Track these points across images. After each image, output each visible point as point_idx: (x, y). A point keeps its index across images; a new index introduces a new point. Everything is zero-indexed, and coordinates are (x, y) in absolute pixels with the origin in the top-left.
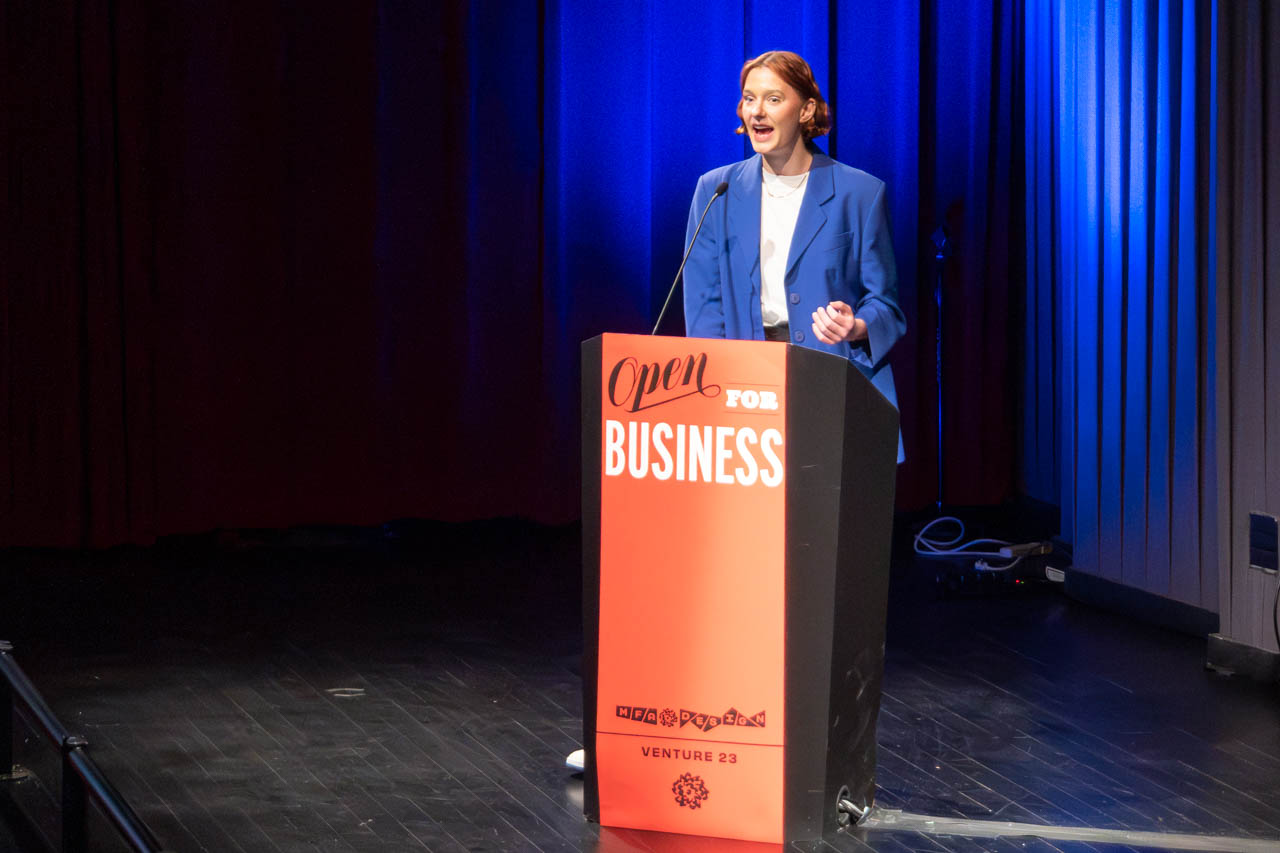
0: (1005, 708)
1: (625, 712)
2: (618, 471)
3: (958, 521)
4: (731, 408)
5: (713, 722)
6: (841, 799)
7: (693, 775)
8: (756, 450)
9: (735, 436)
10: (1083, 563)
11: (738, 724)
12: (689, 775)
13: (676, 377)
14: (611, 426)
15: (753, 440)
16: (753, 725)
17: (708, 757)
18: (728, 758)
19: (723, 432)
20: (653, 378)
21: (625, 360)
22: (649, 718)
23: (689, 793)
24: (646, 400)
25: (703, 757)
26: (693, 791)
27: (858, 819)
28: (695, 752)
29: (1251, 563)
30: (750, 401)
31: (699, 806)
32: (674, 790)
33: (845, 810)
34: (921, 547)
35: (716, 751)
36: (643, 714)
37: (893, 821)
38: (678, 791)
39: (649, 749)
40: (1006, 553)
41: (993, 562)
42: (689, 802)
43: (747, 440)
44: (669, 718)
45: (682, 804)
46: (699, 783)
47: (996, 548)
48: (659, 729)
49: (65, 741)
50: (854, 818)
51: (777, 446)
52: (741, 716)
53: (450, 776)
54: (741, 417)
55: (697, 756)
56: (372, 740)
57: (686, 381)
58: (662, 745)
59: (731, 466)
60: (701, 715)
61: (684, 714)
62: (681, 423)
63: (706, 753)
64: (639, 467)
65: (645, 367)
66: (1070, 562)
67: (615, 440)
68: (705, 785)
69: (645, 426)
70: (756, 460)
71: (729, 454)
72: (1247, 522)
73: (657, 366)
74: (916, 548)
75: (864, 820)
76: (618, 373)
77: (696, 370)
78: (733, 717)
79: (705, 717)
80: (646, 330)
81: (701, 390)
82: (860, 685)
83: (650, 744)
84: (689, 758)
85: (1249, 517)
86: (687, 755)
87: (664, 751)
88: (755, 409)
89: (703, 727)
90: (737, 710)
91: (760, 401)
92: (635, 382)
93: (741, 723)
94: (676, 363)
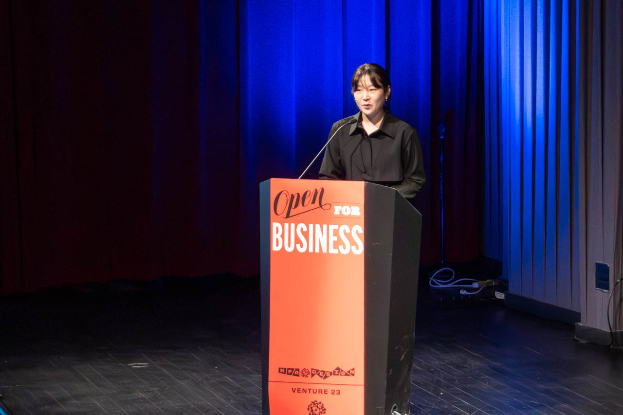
0: (475, 363)
1: (283, 371)
2: (279, 248)
3: (451, 270)
4: (337, 215)
5: (328, 374)
6: (393, 411)
7: (318, 401)
8: (349, 236)
9: (339, 229)
10: (514, 289)
11: (341, 375)
12: (316, 401)
13: (308, 200)
14: (275, 225)
15: (348, 231)
16: (348, 375)
17: (326, 392)
18: (336, 392)
19: (333, 227)
20: (297, 200)
21: (282, 192)
22: (296, 373)
23: (316, 410)
24: (293, 212)
25: (323, 392)
26: (318, 409)
28: (319, 390)
29: (597, 287)
30: (346, 212)
32: (308, 409)
34: (433, 283)
35: (330, 389)
36: (292, 371)
39: (295, 389)
40: (476, 285)
41: (468, 290)
43: (345, 231)
44: (306, 373)
46: (321, 405)
47: (470, 283)
48: (301, 379)
51: (360, 234)
52: (342, 371)
53: (193, 406)
54: (341, 220)
55: (320, 392)
56: (152, 389)
57: (313, 202)
58: (302, 386)
60: (322, 371)
61: (313, 371)
62: (311, 223)
63: (325, 390)
64: (289, 246)
65: (292, 195)
66: (508, 290)
67: (277, 232)
68: (324, 406)
69: (293, 225)
70: (349, 241)
71: (335, 238)
72: (594, 267)
73: (298, 194)
74: (430, 284)
76: (278, 199)
77: (318, 196)
78: (338, 371)
79: (324, 372)
81: (321, 206)
82: (403, 354)
83: (296, 386)
84: (316, 393)
85: (594, 264)
86: (315, 391)
87: (303, 389)
88: (349, 215)
89: (323, 377)
90: (340, 367)
91: (351, 211)
92: (287, 202)
93: (342, 374)
94: (309, 192)
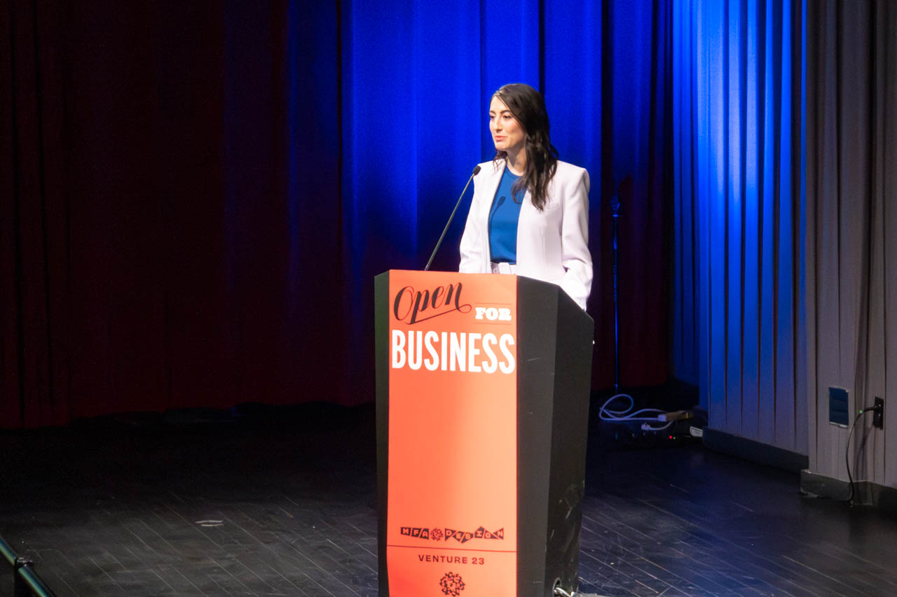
1: (407, 531)
2: (400, 365)
3: (629, 397)
4: (480, 320)
5: (468, 536)
6: (556, 587)
7: (454, 574)
8: (496, 348)
9: (482, 339)
10: (715, 424)
11: (485, 537)
12: (452, 573)
13: (441, 299)
14: (396, 334)
16: (495, 538)
17: (464, 560)
18: (478, 561)
19: (474, 336)
20: (425, 300)
21: (405, 288)
22: (424, 535)
23: (451, 585)
24: (420, 316)
25: (461, 560)
26: (454, 584)
28: (456, 558)
29: (831, 420)
30: (492, 313)
31: (458, 594)
32: (441, 584)
33: (558, 594)
34: (604, 415)
35: (470, 556)
36: (419, 532)
38: (443, 584)
39: (423, 556)
40: (662, 418)
41: (653, 424)
42: (451, 592)
43: (490, 342)
44: (437, 534)
45: (447, 593)
46: (459, 578)
47: (655, 415)
48: (431, 542)
49: (16, 561)
51: (511, 346)
52: (487, 532)
53: (284, 578)
54: (485, 326)
55: (457, 560)
56: (229, 555)
57: (448, 302)
58: (432, 553)
60: (459, 532)
61: (447, 531)
62: (444, 331)
63: (463, 558)
64: (415, 362)
65: (419, 293)
66: (707, 425)
67: (399, 343)
68: (463, 580)
69: (420, 334)
70: (496, 355)
71: (477, 352)
72: (827, 393)
73: (427, 292)
74: (601, 417)
76: (400, 297)
77: (455, 294)
78: (481, 532)
79: (462, 533)
80: (420, 267)
81: (458, 308)
82: (568, 510)
83: (425, 552)
84: (452, 561)
85: (828, 389)
86: (450, 560)
87: (434, 557)
88: (495, 320)
89: (461, 540)
90: (484, 527)
91: (499, 315)
92: (412, 303)
93: (487, 536)
94: (441, 289)
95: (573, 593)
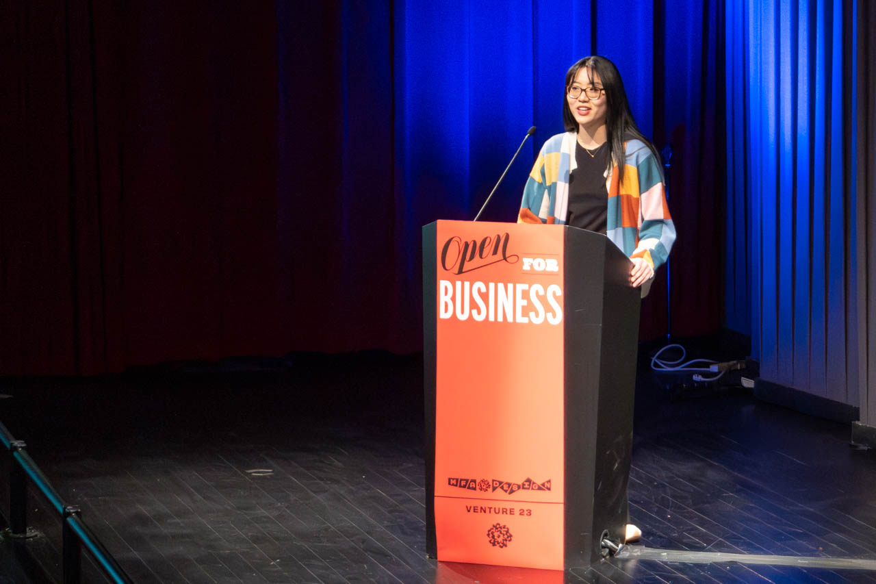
0: (714, 475)
1: (454, 482)
2: (448, 315)
3: (682, 348)
4: (527, 271)
5: (515, 488)
6: (603, 539)
7: (502, 525)
8: (543, 299)
9: (529, 290)
10: (766, 375)
11: (533, 489)
12: (499, 525)
13: (488, 250)
14: (443, 284)
16: (543, 489)
17: (512, 512)
18: (526, 512)
19: (521, 287)
20: (472, 250)
21: (452, 238)
22: (471, 486)
23: (499, 537)
24: (467, 266)
25: (508, 512)
26: (502, 535)
27: (615, 552)
28: (503, 509)
30: (539, 265)
31: (506, 546)
32: (488, 535)
33: (605, 547)
34: (656, 365)
35: (517, 507)
36: (467, 483)
37: (639, 554)
39: (470, 507)
40: (715, 368)
41: (705, 375)
42: (498, 543)
43: (537, 293)
44: (485, 485)
45: (494, 545)
46: (506, 530)
47: (707, 365)
48: (478, 493)
49: (64, 509)
50: (612, 552)
51: (558, 296)
52: (534, 483)
53: (333, 528)
54: (532, 277)
55: (504, 511)
56: (279, 505)
57: (495, 253)
58: (479, 504)
59: (526, 311)
60: (507, 483)
61: (495, 482)
62: (492, 282)
63: (510, 509)
64: (463, 312)
65: (466, 243)
66: (759, 376)
67: (446, 294)
68: (510, 531)
69: (467, 284)
70: (543, 306)
71: (525, 303)
73: (475, 242)
74: (652, 366)
75: (619, 553)
76: (448, 247)
77: (502, 245)
78: (529, 484)
79: (509, 485)
80: (470, 218)
81: (505, 258)
82: (616, 461)
83: (472, 503)
84: (499, 513)
86: (497, 511)
87: (481, 508)
88: (542, 271)
89: (508, 491)
90: (531, 478)
91: (546, 266)
92: (460, 252)
93: (534, 487)
94: (488, 241)
95: (620, 545)
